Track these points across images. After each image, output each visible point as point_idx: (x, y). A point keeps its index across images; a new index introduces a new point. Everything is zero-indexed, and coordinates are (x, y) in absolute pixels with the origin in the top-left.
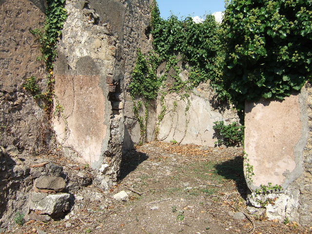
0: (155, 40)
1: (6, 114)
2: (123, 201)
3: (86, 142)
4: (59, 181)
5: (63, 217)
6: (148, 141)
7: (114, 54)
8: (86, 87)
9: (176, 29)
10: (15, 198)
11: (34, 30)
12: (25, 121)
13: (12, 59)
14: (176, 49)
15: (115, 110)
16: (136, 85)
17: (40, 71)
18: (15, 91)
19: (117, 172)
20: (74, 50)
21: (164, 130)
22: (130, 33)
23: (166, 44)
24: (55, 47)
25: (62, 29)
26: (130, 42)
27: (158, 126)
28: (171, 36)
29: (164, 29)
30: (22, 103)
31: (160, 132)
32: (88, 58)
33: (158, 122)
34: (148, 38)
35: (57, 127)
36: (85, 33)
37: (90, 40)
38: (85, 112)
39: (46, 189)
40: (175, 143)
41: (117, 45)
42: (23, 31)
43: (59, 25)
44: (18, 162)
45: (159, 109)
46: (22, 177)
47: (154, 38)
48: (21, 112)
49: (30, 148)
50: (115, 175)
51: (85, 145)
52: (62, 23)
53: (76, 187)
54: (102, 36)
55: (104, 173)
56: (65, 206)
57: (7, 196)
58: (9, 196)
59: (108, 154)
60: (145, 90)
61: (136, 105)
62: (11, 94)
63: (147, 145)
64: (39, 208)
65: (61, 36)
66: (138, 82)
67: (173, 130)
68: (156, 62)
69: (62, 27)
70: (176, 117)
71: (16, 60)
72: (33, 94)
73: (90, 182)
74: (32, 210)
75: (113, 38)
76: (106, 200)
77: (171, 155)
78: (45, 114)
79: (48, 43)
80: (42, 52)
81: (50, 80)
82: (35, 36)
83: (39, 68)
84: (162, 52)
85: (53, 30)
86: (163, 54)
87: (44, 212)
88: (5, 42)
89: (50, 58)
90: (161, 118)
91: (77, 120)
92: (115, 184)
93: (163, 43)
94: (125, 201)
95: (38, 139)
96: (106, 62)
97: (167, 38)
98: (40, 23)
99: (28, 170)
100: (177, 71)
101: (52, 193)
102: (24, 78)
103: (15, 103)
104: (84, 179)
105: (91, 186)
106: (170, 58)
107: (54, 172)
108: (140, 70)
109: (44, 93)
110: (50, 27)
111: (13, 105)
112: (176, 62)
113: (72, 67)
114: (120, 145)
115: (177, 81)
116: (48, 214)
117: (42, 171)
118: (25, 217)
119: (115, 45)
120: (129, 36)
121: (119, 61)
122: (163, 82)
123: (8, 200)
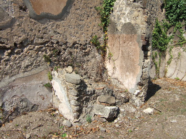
0: (167, 12)
1: (81, 57)
2: (150, 114)
3: (126, 75)
4: (112, 99)
5: (113, 121)
6: (160, 77)
7: (147, 21)
8: (127, 42)
9: (182, 4)
10: (87, 107)
11: (97, 7)
12: (91, 62)
13: (85, 25)
14: (182, 18)
15: (146, 57)
16: (154, 42)
17: (99, 32)
18: (86, 44)
19: (145, 96)
20: (120, 19)
21: (170, 71)
22: (152, 8)
23: (174, 15)
24: (109, 17)
25: (113, 6)
26: (151, 14)
27: (166, 68)
28: (178, 9)
29: (173, 4)
30: (89, 51)
31: (168, 72)
32: (129, 23)
33: (166, 66)
34: (162, 11)
35: (109, 66)
36: (128, 8)
37: (131, 12)
38: (126, 57)
39: (104, 103)
40: (177, 79)
41: (148, 15)
42: (91, 8)
43: (111, 4)
44: (89, 86)
45: (168, 57)
46: (91, 94)
47: (166, 11)
48: (89, 56)
49: (93, 78)
50: (144, 98)
51: (126, 78)
52: (113, 3)
53: (120, 103)
54: (139, 9)
55: (137, 96)
56: (115, 114)
57: (83, 105)
58: (84, 105)
59: (140, 84)
60: (159, 45)
61: (154, 54)
62: (84, 45)
63: (160, 80)
64: (100, 113)
65: (112, 11)
66: (156, 39)
67: (177, 71)
68: (167, 27)
69: (113, 5)
70: (179, 62)
71: (87, 25)
72: (96, 46)
73: (128, 101)
74: (95, 114)
75: (146, 10)
76: (139, 113)
77: (177, 87)
78: (101, 58)
79: (104, 15)
80: (101, 21)
81: (105, 38)
82: (98, 11)
83: (99, 31)
84: (171, 20)
85: (108, 7)
86: (172, 21)
87: (102, 117)
88: (82, 15)
89: (106, 24)
90: (169, 63)
91: (121, 62)
92: (143, 103)
93: (172, 14)
94: (151, 114)
95: (97, 73)
96: (141, 26)
97: (175, 11)
98: (100, 3)
99: (94, 91)
100: (181, 33)
101: (108, 105)
102: (91, 36)
103: (86, 51)
104: (125, 98)
105: (129, 103)
106: (177, 24)
107: (108, 93)
108: (157, 32)
109: (102, 45)
110: (106, 5)
111: (85, 52)
112: (181, 26)
113: (119, 29)
114: (147, 79)
115: (181, 39)
116: (105, 118)
117: (102, 92)
118: (92, 118)
119: (147, 15)
120: (151, 10)
121: (149, 25)
122: (171, 39)
123: (83, 107)
